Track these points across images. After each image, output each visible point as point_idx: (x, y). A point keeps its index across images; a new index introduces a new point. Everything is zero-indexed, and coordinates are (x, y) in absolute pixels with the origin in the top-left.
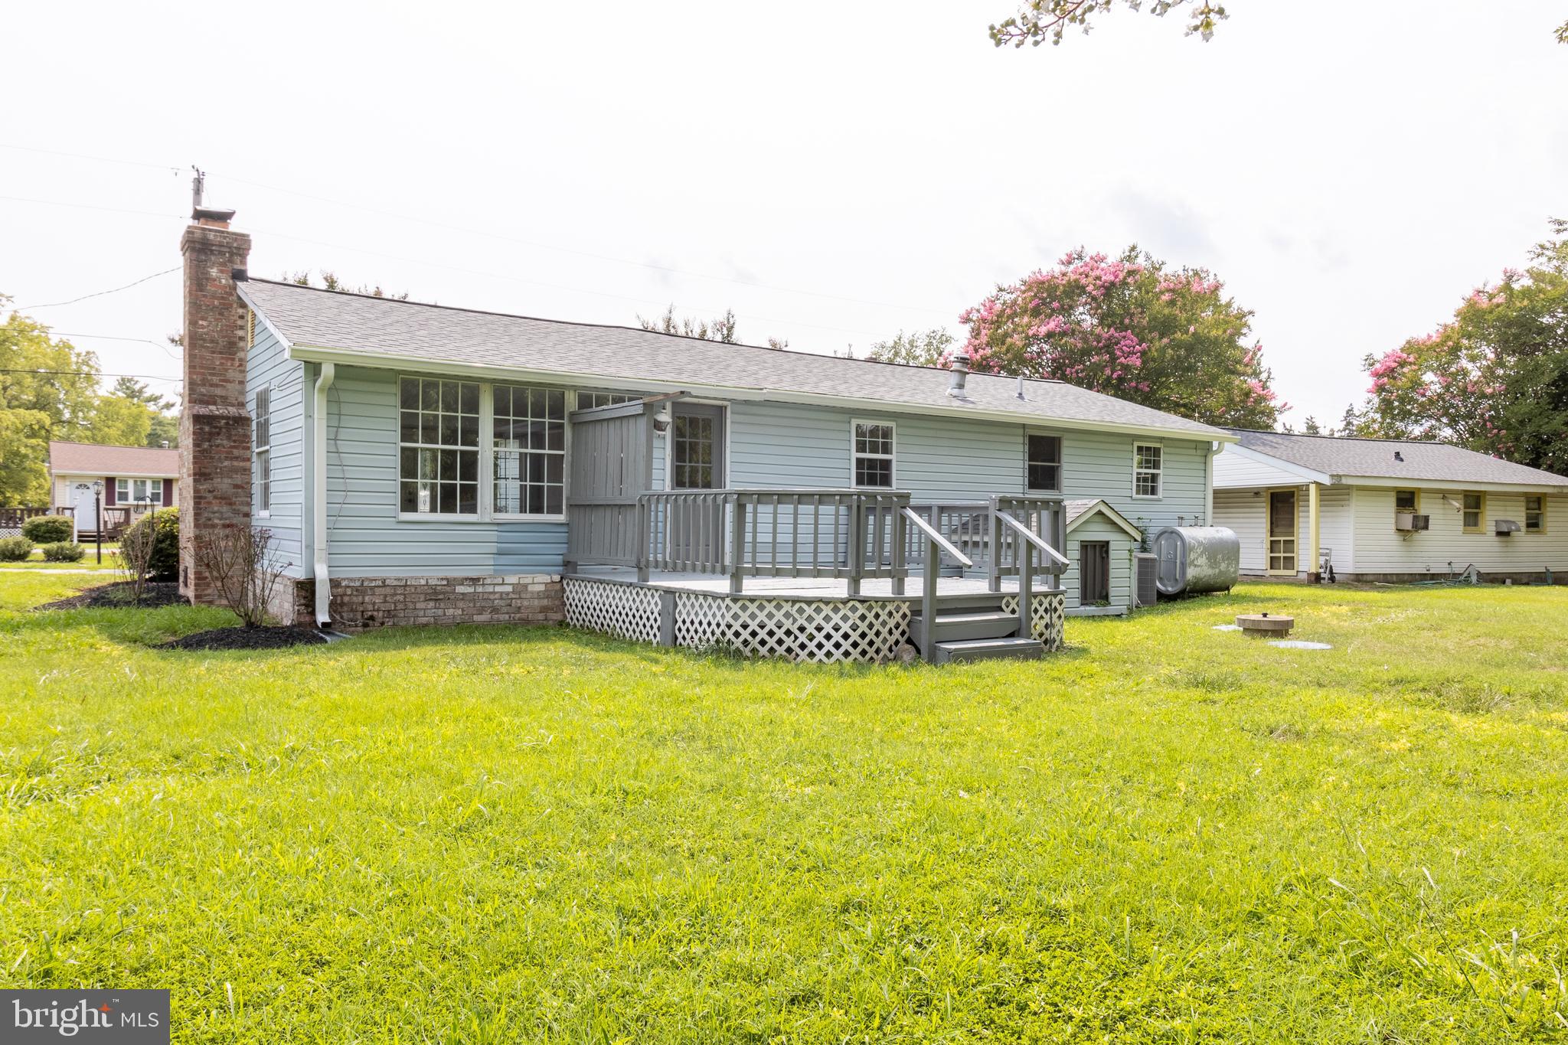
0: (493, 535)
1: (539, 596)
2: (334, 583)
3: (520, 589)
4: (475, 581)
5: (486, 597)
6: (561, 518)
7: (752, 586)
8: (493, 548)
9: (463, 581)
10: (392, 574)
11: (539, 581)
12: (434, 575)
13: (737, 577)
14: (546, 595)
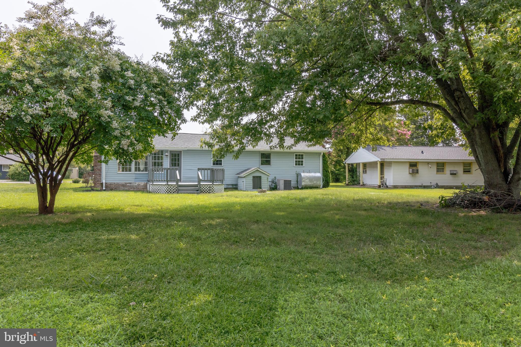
0: (134, 176)
1: (142, 186)
2: (106, 183)
3: (139, 185)
4: (130, 183)
5: (132, 186)
6: (147, 172)
7: (169, 183)
8: (134, 178)
9: (128, 183)
10: (116, 182)
11: (142, 184)
12: (123, 182)
13: (167, 182)
14: (144, 186)
